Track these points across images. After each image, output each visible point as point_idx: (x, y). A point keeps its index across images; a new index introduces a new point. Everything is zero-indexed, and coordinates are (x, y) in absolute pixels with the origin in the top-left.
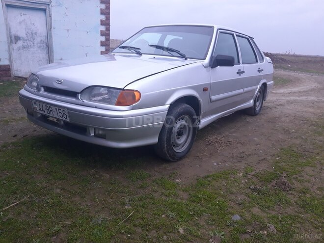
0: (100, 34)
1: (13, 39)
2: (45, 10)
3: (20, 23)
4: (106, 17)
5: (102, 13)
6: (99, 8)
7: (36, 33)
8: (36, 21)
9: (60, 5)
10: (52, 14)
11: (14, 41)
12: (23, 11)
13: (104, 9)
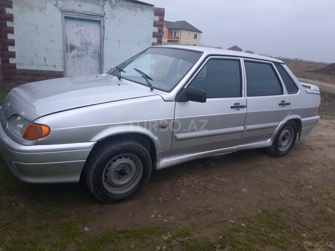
1: (69, 48)
2: (99, 22)
3: (76, 33)
4: (159, 30)
5: (155, 25)
6: (153, 20)
7: (90, 44)
8: (91, 32)
9: (113, 17)
10: (106, 25)
11: (69, 50)
12: (80, 23)
13: (157, 22)
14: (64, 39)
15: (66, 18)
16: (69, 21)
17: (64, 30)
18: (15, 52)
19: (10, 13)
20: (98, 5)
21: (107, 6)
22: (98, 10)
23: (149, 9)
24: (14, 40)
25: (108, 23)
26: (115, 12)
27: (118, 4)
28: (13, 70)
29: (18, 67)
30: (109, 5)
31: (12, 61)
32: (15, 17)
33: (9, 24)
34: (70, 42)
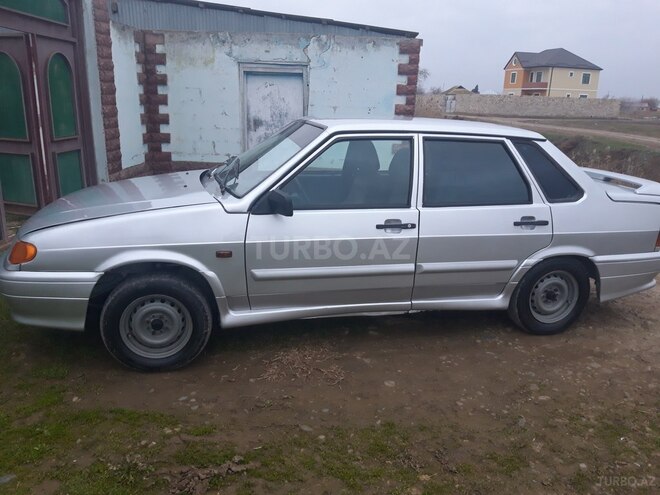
0: (393, 112)
1: (252, 124)
2: (300, 75)
3: (264, 98)
4: (409, 80)
5: (401, 73)
6: (397, 64)
7: (286, 115)
8: (287, 94)
9: (324, 65)
10: (311, 81)
11: (252, 127)
12: (269, 80)
13: (404, 65)
14: (243, 110)
15: (248, 74)
16: (251, 79)
17: (243, 95)
18: (169, 135)
19: (163, 72)
20: (298, 46)
21: (313, 46)
22: (297, 56)
23: (389, 43)
24: (167, 116)
25: (315, 77)
26: (327, 55)
27: (332, 41)
28: (167, 163)
29: (174, 158)
30: (316, 43)
31: (165, 148)
32: (169, 78)
33: (161, 90)
34: (253, 114)
